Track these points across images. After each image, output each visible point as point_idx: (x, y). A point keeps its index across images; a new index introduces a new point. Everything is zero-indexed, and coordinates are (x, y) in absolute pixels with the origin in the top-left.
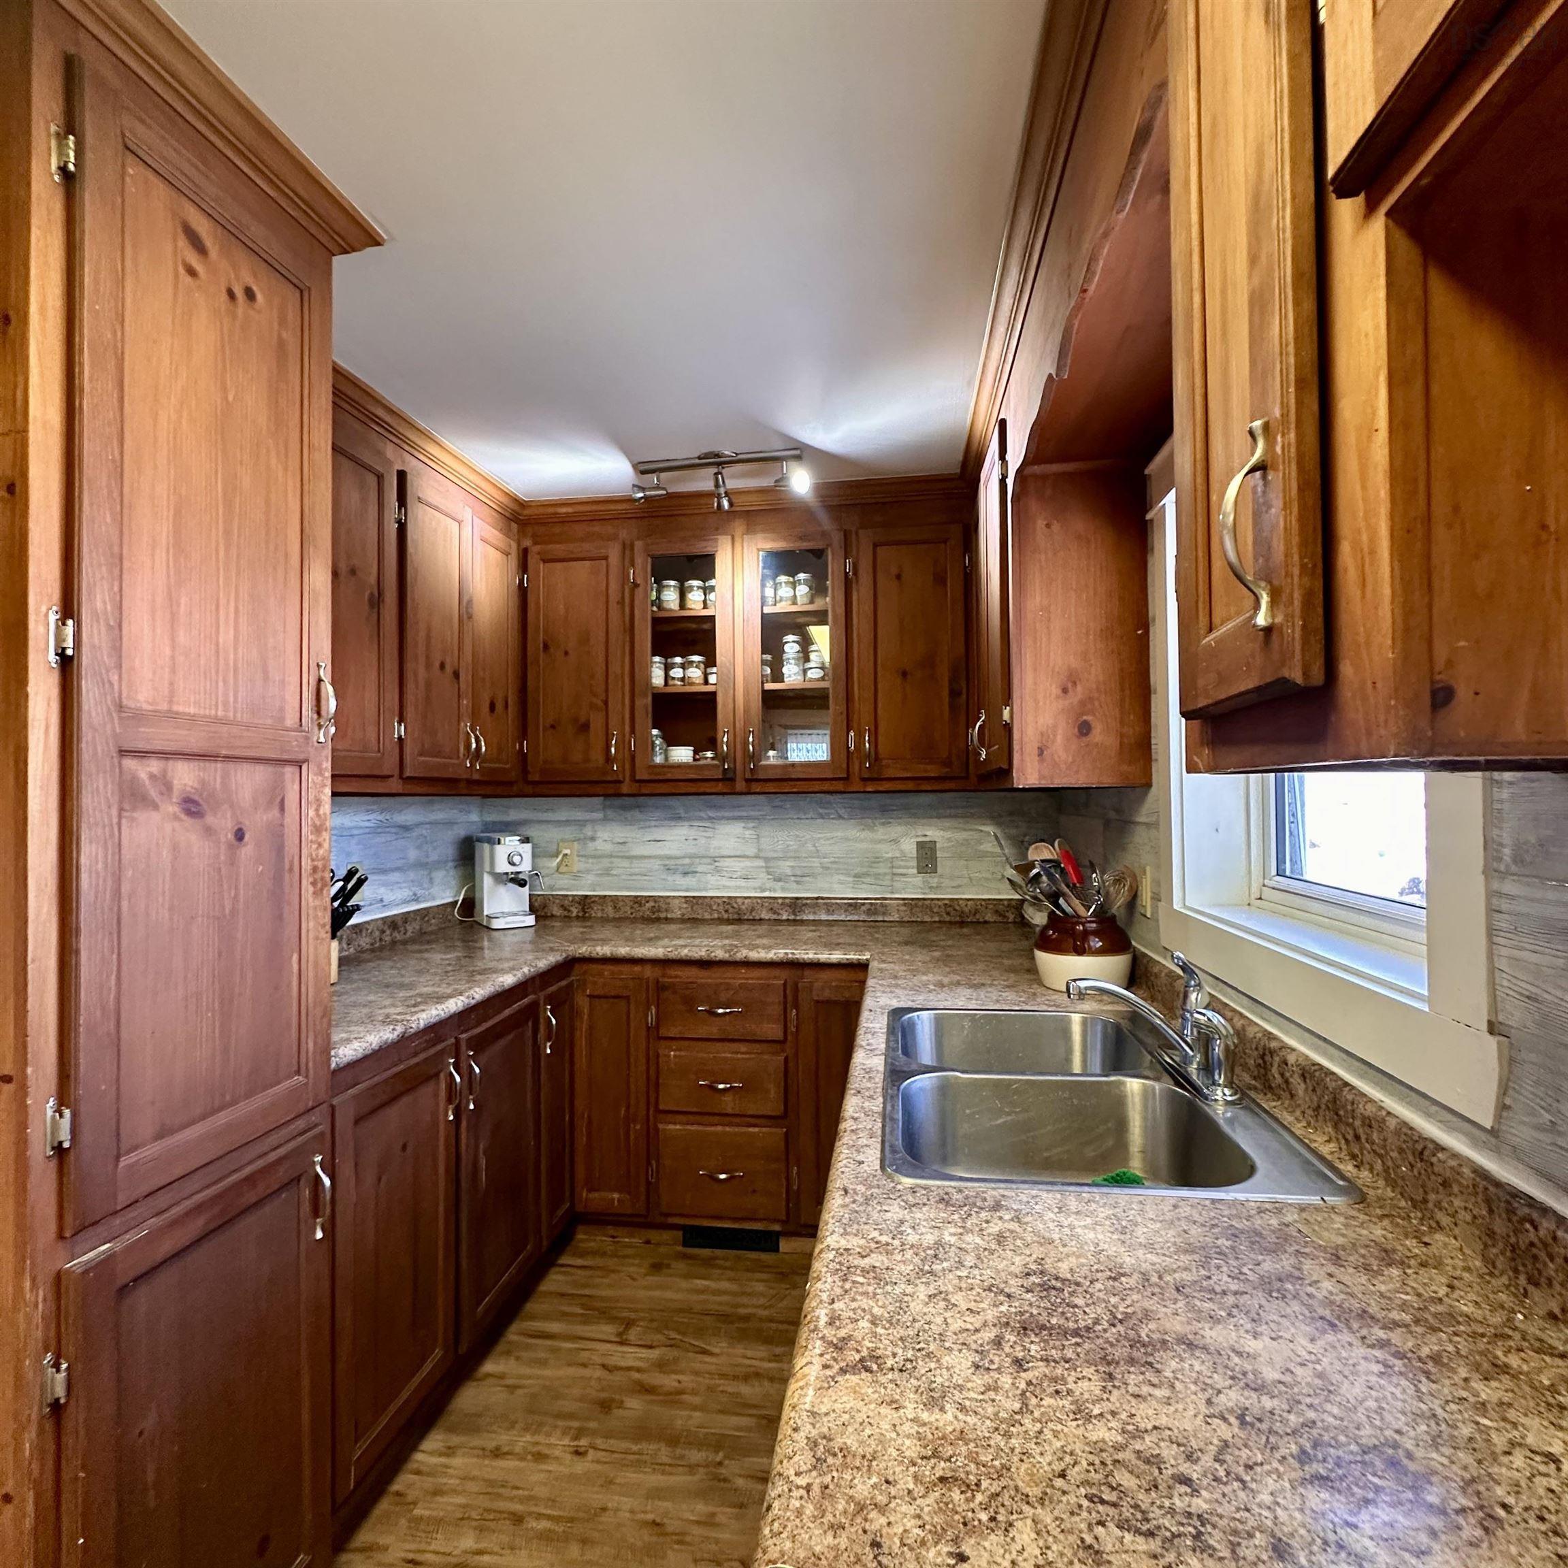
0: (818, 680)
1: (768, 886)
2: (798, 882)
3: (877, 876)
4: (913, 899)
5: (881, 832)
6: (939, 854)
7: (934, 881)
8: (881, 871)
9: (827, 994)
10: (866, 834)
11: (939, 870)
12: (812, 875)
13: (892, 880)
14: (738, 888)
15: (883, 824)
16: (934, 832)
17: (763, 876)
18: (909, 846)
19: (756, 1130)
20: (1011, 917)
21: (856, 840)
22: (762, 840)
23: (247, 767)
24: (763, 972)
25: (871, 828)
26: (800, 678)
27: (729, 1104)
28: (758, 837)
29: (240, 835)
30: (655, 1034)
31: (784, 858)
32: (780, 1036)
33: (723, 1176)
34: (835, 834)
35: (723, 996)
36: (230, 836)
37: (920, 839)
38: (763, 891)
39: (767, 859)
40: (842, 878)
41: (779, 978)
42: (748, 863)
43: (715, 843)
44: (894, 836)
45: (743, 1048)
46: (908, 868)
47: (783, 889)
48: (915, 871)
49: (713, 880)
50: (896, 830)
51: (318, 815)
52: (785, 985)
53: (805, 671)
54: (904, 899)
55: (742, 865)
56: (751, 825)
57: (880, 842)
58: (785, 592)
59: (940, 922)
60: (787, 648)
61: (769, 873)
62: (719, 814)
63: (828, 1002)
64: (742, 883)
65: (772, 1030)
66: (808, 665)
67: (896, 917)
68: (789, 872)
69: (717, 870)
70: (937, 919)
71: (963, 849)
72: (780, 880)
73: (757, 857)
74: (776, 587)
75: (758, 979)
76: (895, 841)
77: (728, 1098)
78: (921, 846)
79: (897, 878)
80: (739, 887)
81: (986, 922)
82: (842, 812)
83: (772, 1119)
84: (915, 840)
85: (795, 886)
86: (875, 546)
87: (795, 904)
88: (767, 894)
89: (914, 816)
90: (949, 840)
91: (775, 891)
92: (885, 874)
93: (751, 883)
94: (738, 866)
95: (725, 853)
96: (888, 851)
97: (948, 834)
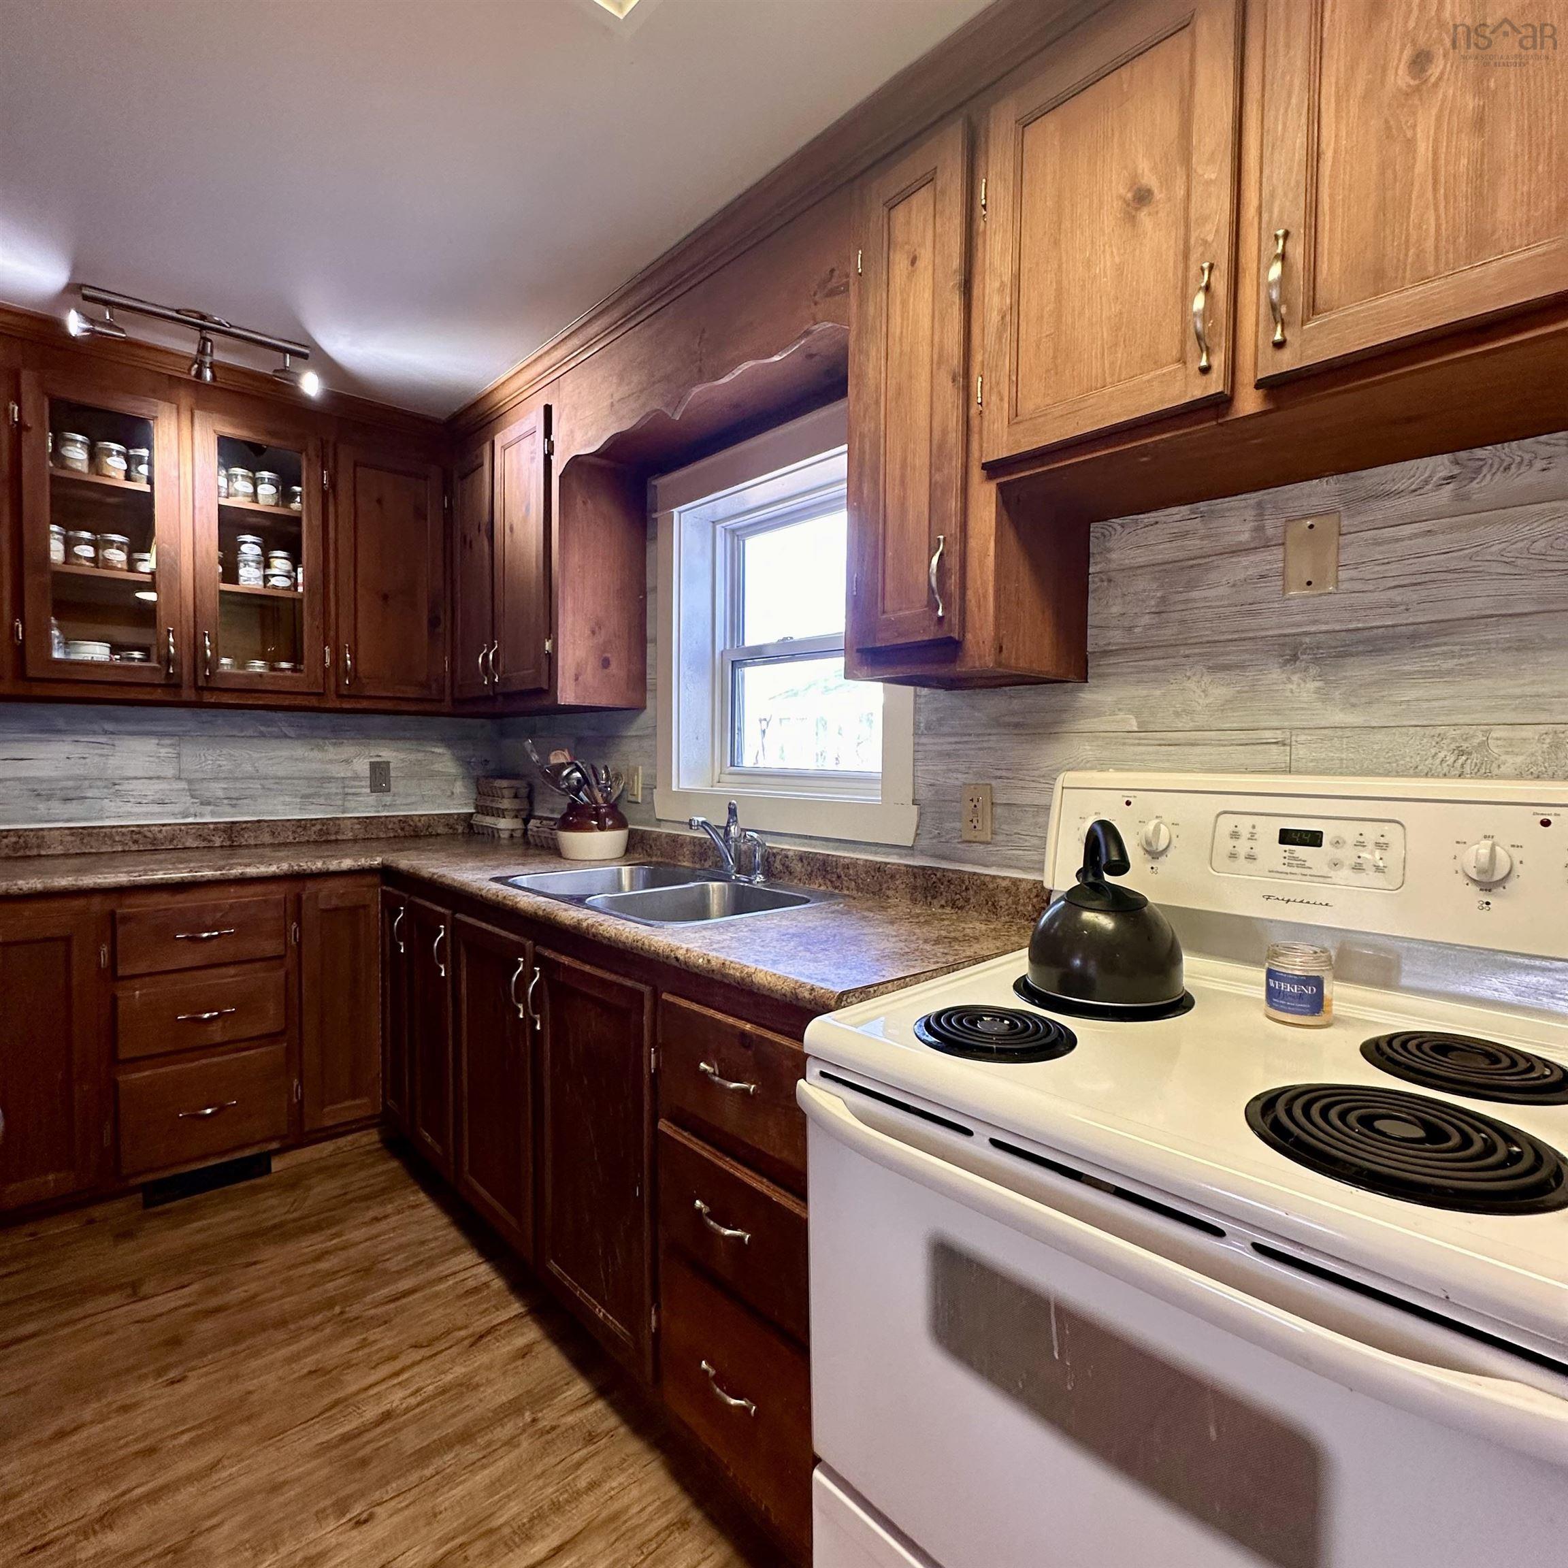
0: (283, 588)
1: (192, 811)
2: (234, 806)
3: (328, 796)
4: (367, 818)
5: (332, 752)
6: (393, 774)
7: (387, 799)
8: (334, 790)
9: (335, 902)
10: (316, 754)
11: (393, 789)
12: (251, 797)
13: (344, 800)
14: (146, 815)
15: (335, 744)
16: (387, 753)
17: (189, 800)
18: (362, 766)
19: (252, 1052)
20: (460, 829)
21: (303, 760)
22: (184, 759)
24: (259, 889)
25: (321, 748)
26: (261, 583)
27: (217, 1034)
28: (179, 756)
30: (111, 975)
31: (216, 779)
32: (280, 950)
33: (209, 1111)
34: (278, 753)
35: (209, 920)
37: (372, 760)
38: (187, 817)
39: (190, 782)
40: (287, 799)
41: (278, 892)
42: (164, 785)
43: (112, 762)
44: (344, 757)
45: (232, 971)
46: (363, 787)
47: (213, 814)
48: (368, 790)
49: (111, 806)
50: (348, 750)
52: (285, 898)
53: (266, 578)
54: (358, 818)
55: (157, 787)
56: (167, 741)
57: (331, 761)
58: (243, 486)
59: (395, 837)
60: (244, 548)
61: (193, 797)
62: (120, 728)
63: (336, 909)
64: (156, 808)
65: (270, 947)
66: (269, 572)
67: (350, 835)
68: (220, 794)
69: (117, 794)
70: (392, 835)
71: (416, 768)
72: (209, 804)
73: (179, 778)
74: (229, 478)
75: (253, 896)
76: (347, 761)
77: (213, 1027)
78: (374, 766)
79: (350, 797)
80: (152, 814)
81: (438, 835)
82: (286, 730)
83: (270, 1038)
84: (367, 761)
85: (228, 809)
86: (356, 465)
87: (231, 829)
88: (190, 820)
89: (368, 737)
90: (403, 760)
91: (202, 815)
92: (337, 794)
93: (169, 808)
94: (152, 789)
95: (131, 774)
96: (339, 771)
97: (402, 756)
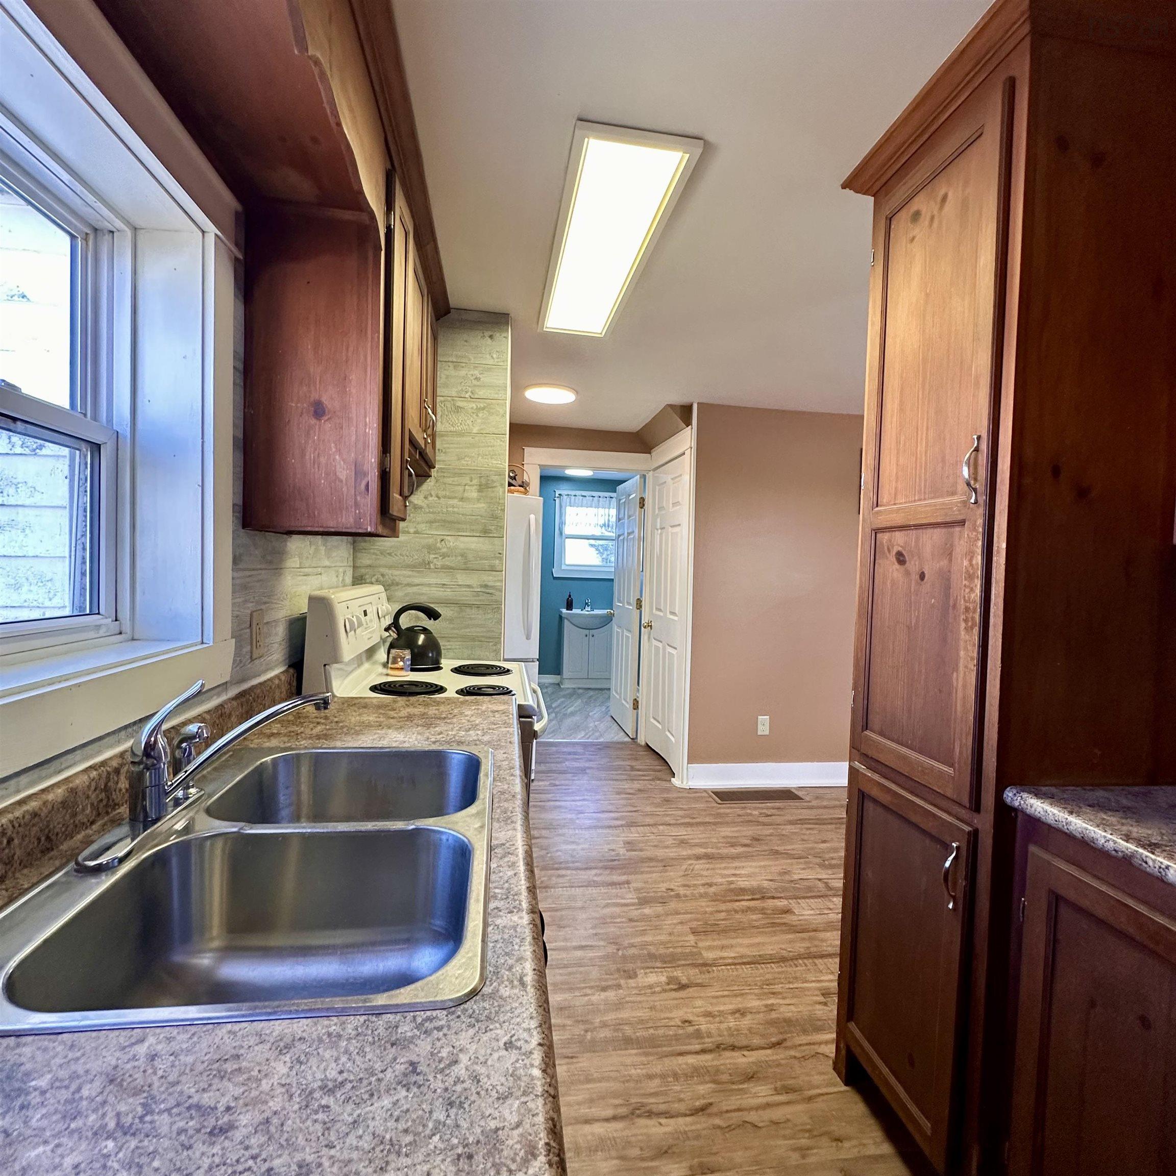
23: (930, 531)
29: (922, 576)
36: (918, 577)
51: (971, 565)
